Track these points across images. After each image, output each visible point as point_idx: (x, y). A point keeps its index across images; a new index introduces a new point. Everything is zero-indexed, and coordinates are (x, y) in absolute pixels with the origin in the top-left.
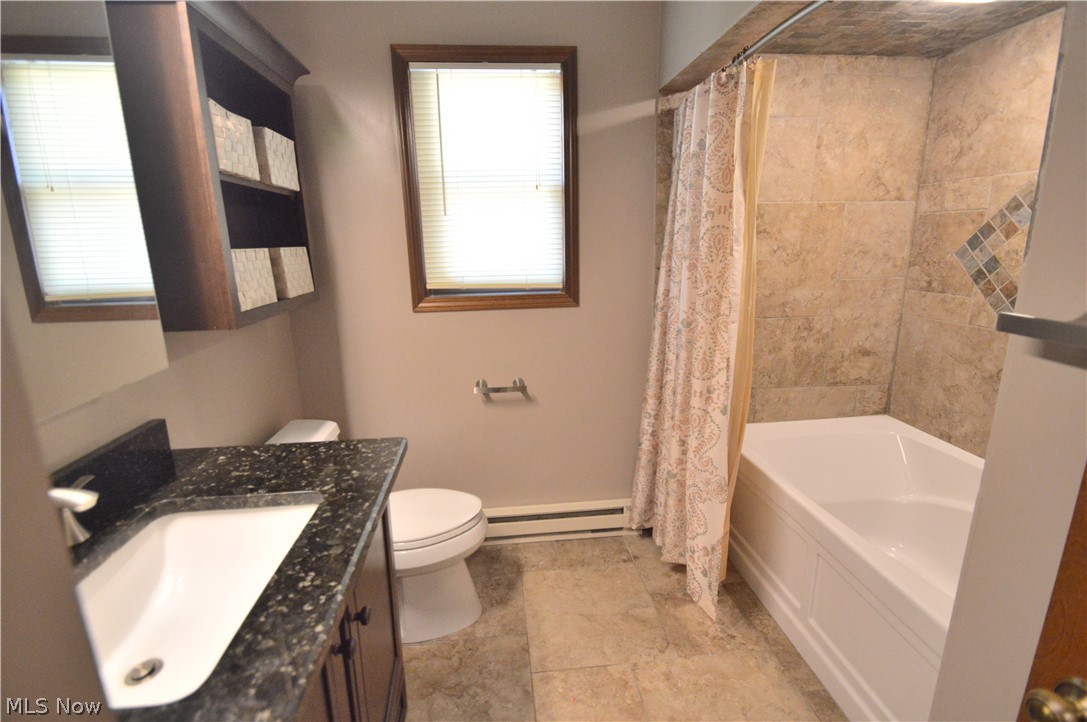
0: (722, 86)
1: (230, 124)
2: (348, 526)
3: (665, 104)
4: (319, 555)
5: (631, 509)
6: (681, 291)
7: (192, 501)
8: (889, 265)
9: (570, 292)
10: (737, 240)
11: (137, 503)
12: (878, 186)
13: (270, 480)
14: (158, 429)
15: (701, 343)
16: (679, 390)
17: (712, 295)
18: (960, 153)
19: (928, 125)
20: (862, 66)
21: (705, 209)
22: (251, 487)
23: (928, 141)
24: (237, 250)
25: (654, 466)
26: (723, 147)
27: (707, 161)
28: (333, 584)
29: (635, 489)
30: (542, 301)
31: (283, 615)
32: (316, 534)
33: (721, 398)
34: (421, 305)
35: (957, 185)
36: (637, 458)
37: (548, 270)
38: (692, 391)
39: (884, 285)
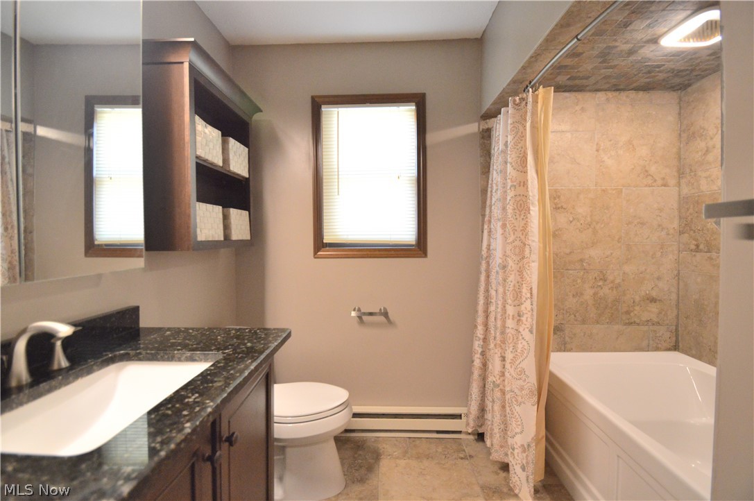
0: (517, 105)
1: (206, 131)
2: (232, 372)
3: (484, 126)
4: (206, 385)
5: (467, 415)
6: (497, 243)
7: (140, 353)
8: (663, 233)
9: (420, 247)
10: (533, 203)
11: (105, 351)
12: (646, 177)
13: (192, 345)
14: (134, 311)
15: (512, 278)
16: (499, 317)
17: (517, 243)
18: (707, 151)
19: (680, 135)
20: (624, 98)
21: (509, 183)
22: (179, 348)
23: (682, 145)
24: (201, 203)
25: (484, 378)
26: (520, 143)
27: (509, 152)
28: (208, 401)
29: (469, 398)
30: (401, 252)
31: (168, 416)
32: (209, 375)
33: (529, 320)
34: (319, 253)
35: (708, 173)
36: (471, 373)
37: (406, 232)
38: (507, 315)
39: (662, 248)
